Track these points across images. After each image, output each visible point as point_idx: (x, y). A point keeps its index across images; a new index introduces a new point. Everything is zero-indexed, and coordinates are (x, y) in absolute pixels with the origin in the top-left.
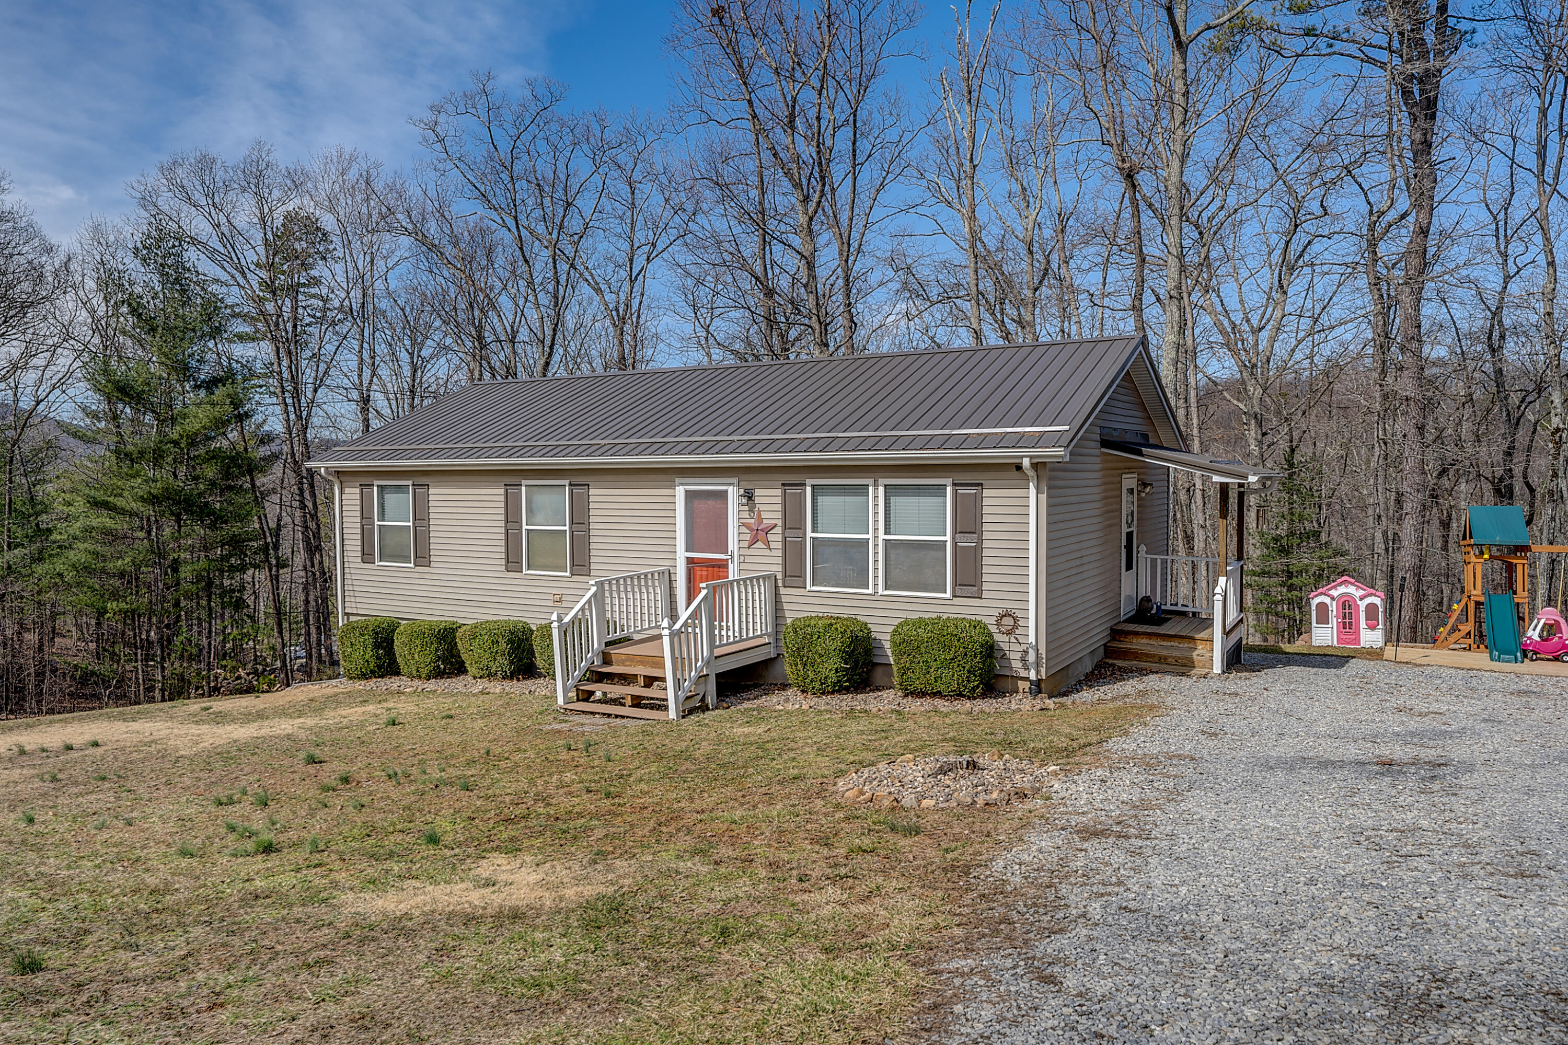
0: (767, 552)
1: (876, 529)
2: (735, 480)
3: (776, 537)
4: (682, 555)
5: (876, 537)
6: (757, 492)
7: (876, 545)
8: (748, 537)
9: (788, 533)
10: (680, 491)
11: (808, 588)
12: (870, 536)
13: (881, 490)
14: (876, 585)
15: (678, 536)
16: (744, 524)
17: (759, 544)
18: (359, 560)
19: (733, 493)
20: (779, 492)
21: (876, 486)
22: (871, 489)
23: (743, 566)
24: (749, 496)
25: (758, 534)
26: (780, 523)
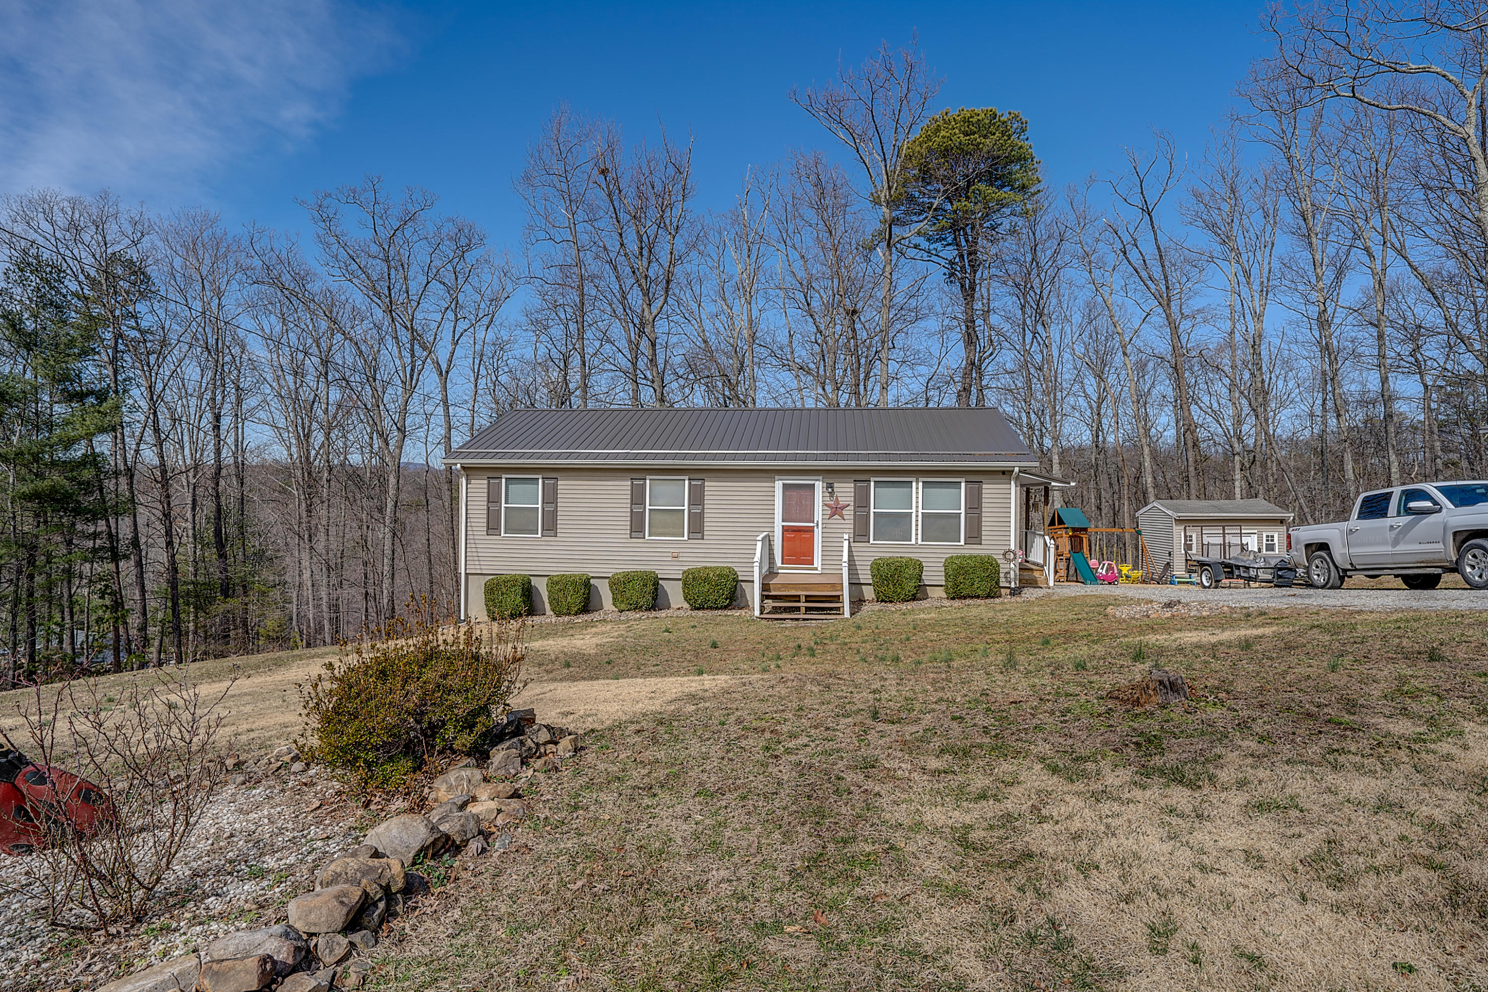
0: (843, 521)
1: (917, 507)
2: (821, 478)
3: (849, 513)
4: (779, 524)
5: (917, 511)
6: (836, 485)
7: (917, 516)
8: (829, 512)
9: (858, 509)
10: (779, 485)
11: (871, 541)
12: (914, 510)
13: (921, 484)
14: (917, 539)
15: (776, 512)
16: (826, 505)
17: (837, 517)
18: (485, 533)
19: (819, 486)
20: (852, 485)
21: (917, 483)
22: (914, 484)
23: (825, 530)
24: (830, 486)
25: (836, 510)
26: (852, 504)
